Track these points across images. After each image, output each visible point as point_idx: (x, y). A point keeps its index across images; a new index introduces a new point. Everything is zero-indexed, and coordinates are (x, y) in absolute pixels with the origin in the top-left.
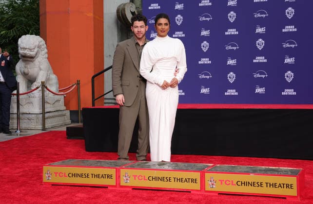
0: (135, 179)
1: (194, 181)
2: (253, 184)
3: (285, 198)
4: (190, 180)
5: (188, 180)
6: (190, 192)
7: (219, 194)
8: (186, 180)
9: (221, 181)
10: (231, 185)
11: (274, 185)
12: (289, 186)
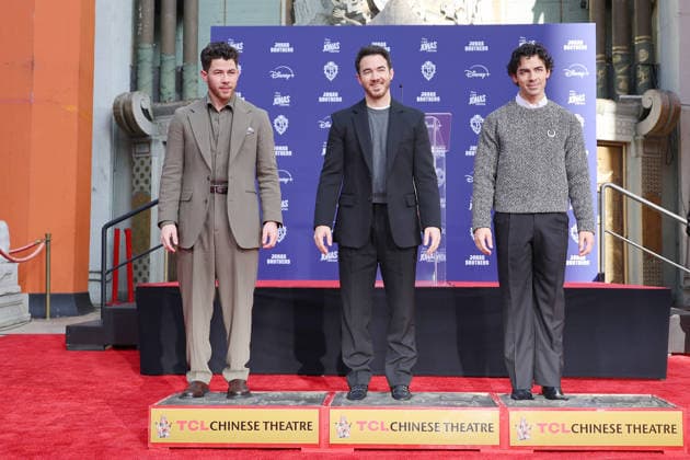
0: (362, 429)
1: (486, 428)
2: (603, 428)
3: (662, 452)
4: (479, 427)
5: (474, 427)
6: (478, 450)
7: (535, 451)
8: (470, 427)
9: (542, 426)
10: (560, 433)
11: (642, 429)
12: (669, 429)
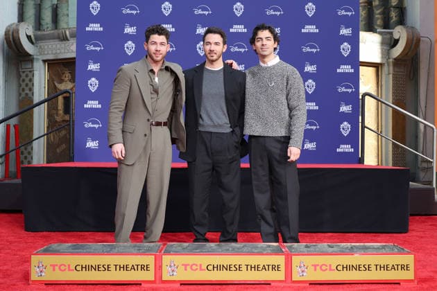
0: (186, 270)
1: (275, 268)
2: (358, 268)
3: (399, 284)
4: (270, 267)
5: (267, 267)
6: (270, 284)
7: (310, 284)
8: (264, 267)
9: (315, 266)
10: (328, 271)
11: (386, 268)
12: (404, 267)
